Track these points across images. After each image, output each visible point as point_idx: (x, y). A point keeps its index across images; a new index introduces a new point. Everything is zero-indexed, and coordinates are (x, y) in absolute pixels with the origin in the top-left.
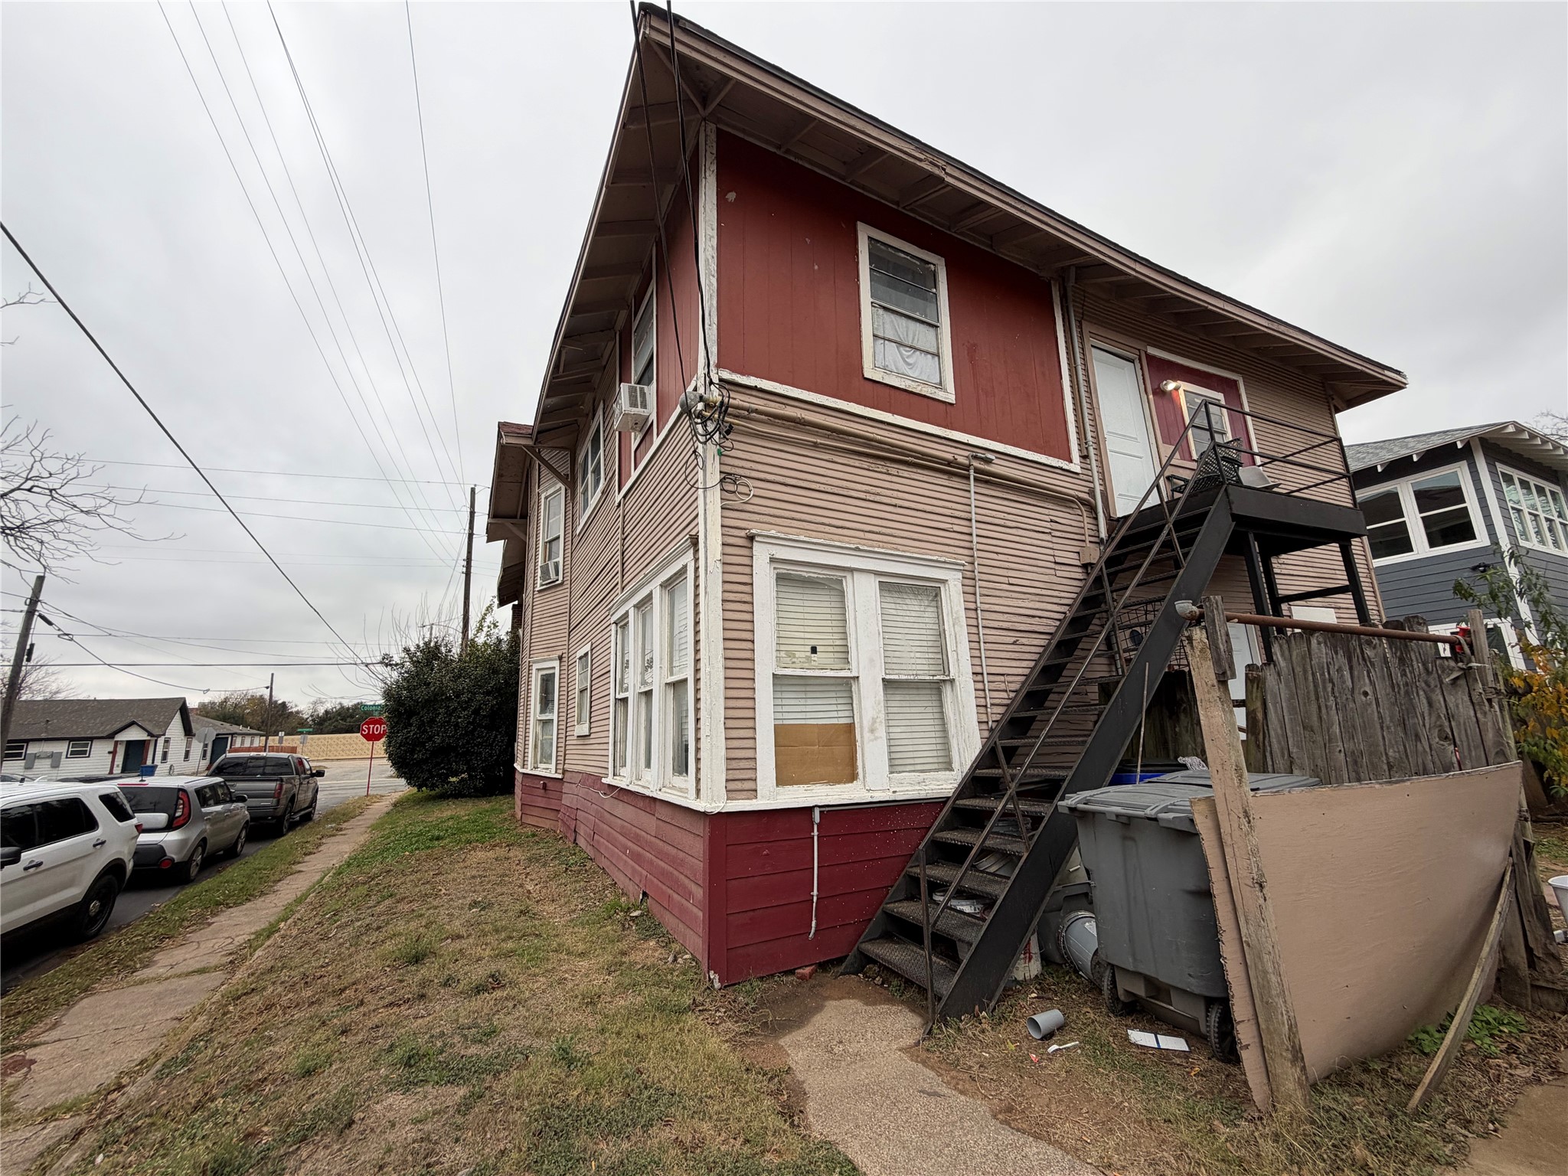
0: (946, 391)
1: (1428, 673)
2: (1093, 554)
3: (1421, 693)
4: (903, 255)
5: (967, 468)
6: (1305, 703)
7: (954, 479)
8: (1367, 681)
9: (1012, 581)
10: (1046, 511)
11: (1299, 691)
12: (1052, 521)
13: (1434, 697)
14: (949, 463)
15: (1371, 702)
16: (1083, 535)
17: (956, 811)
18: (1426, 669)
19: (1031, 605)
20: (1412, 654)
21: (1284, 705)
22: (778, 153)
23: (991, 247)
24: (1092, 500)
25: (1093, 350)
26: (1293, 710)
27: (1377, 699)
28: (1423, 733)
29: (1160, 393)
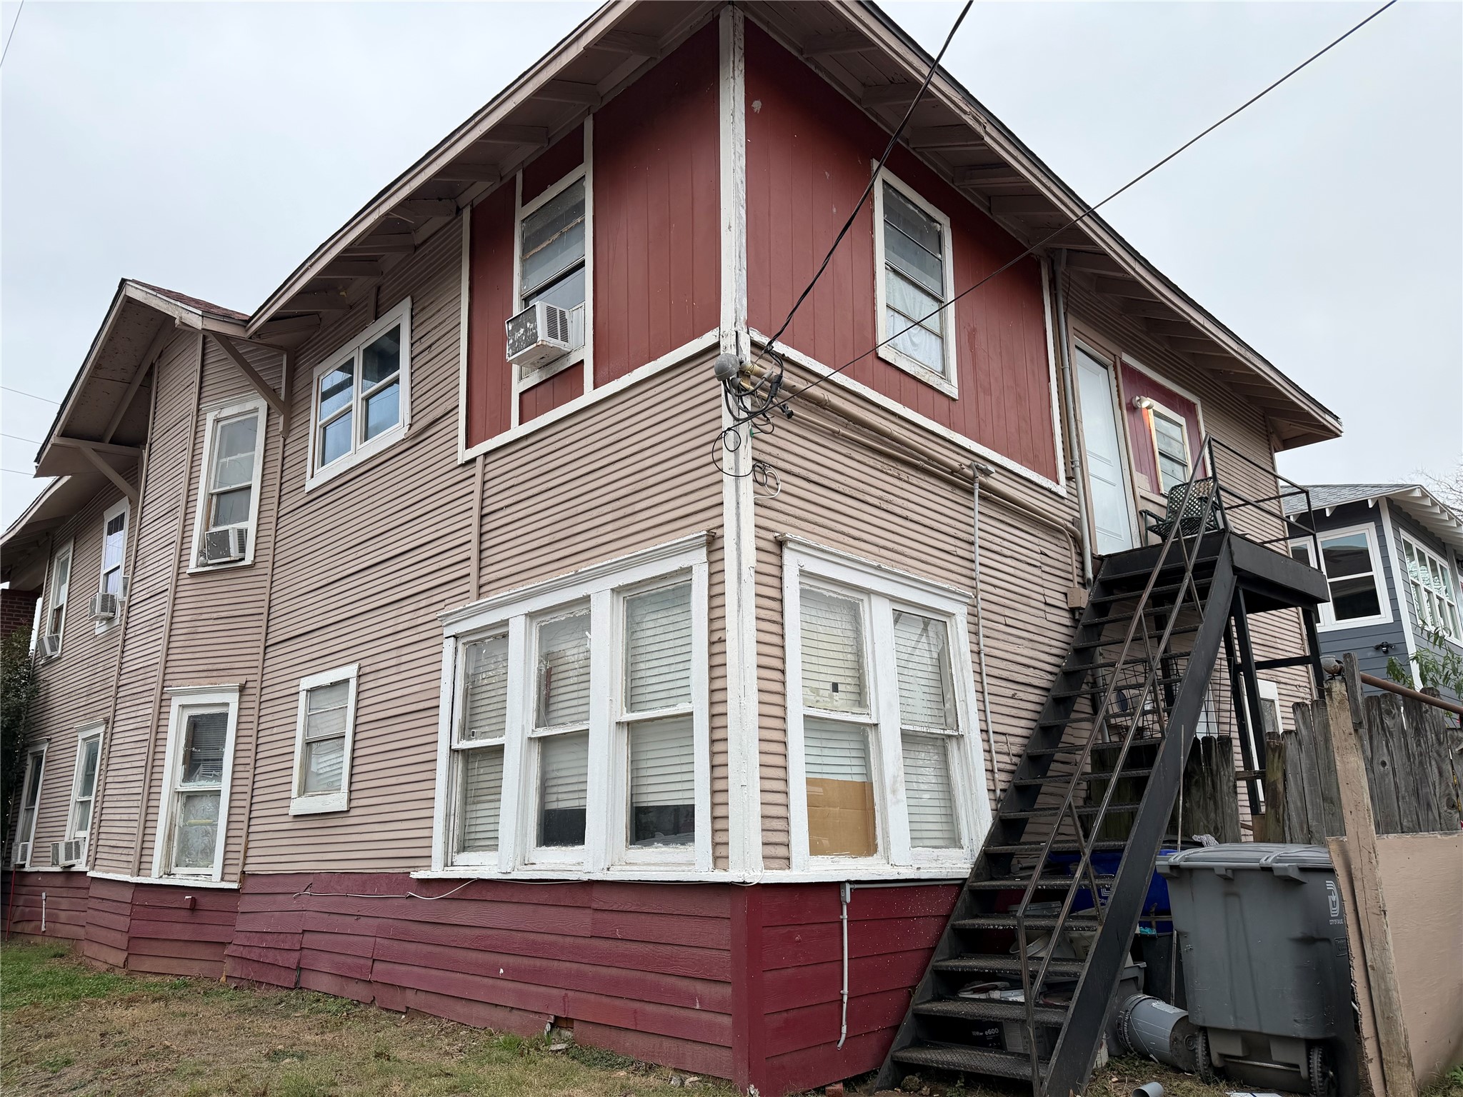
0: (949, 381)
1: (1440, 743)
2: (1083, 598)
3: (1433, 763)
4: (912, 208)
5: (972, 480)
6: (1325, 774)
7: (958, 492)
8: (1385, 750)
9: (1009, 621)
10: (1036, 540)
11: (1319, 761)
12: (1042, 553)
13: (1444, 767)
14: (953, 471)
15: (1389, 773)
16: (1071, 573)
17: (975, 893)
18: (1438, 739)
19: (1026, 652)
20: (1427, 725)
21: (1304, 775)
22: (800, 58)
23: (989, 209)
24: (1079, 532)
25: (1078, 352)
26: (1312, 780)
27: (1394, 770)
28: (1434, 802)
29: (1133, 409)
